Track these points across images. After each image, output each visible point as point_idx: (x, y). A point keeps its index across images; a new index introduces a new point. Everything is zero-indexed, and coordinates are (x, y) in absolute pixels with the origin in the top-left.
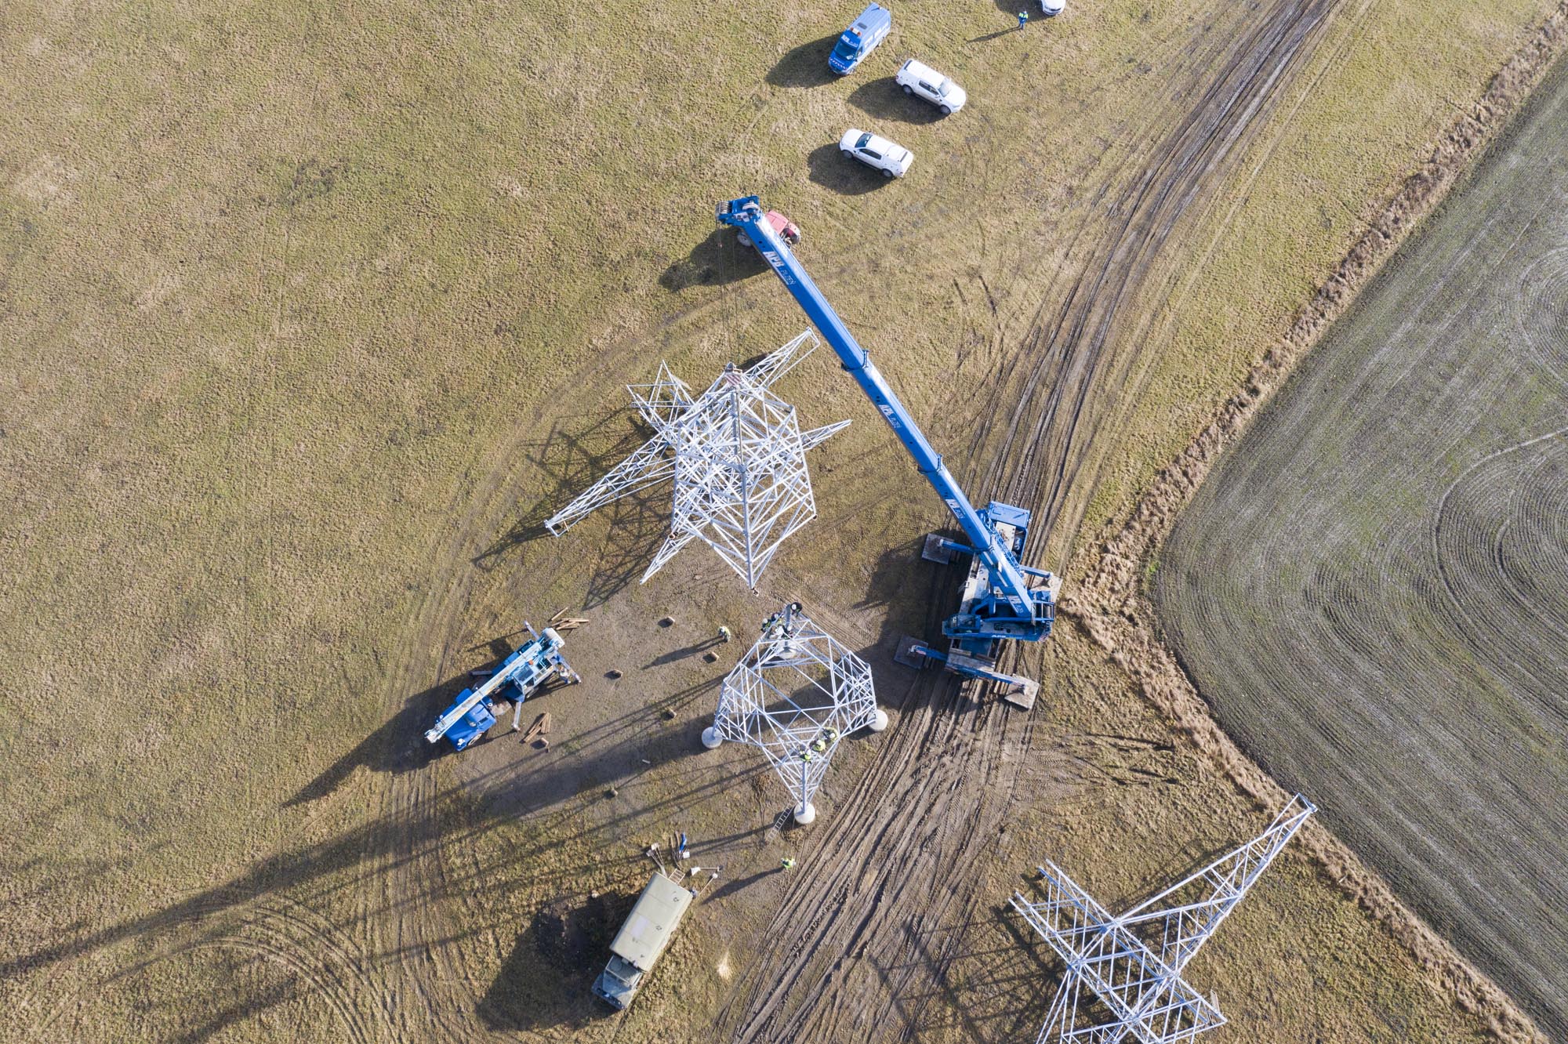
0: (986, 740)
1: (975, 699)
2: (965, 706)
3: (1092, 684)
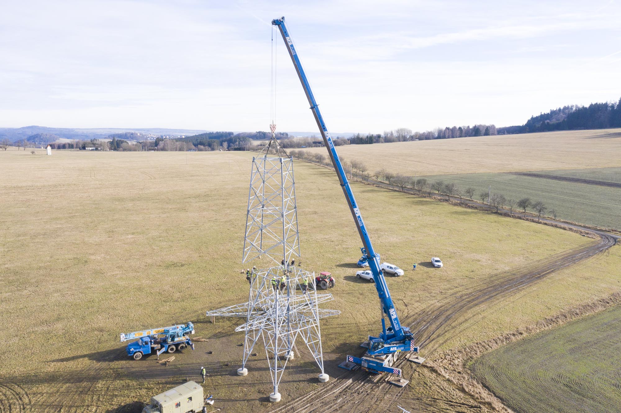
0: (378, 392)
1: (375, 381)
2: (370, 381)
3: (437, 385)
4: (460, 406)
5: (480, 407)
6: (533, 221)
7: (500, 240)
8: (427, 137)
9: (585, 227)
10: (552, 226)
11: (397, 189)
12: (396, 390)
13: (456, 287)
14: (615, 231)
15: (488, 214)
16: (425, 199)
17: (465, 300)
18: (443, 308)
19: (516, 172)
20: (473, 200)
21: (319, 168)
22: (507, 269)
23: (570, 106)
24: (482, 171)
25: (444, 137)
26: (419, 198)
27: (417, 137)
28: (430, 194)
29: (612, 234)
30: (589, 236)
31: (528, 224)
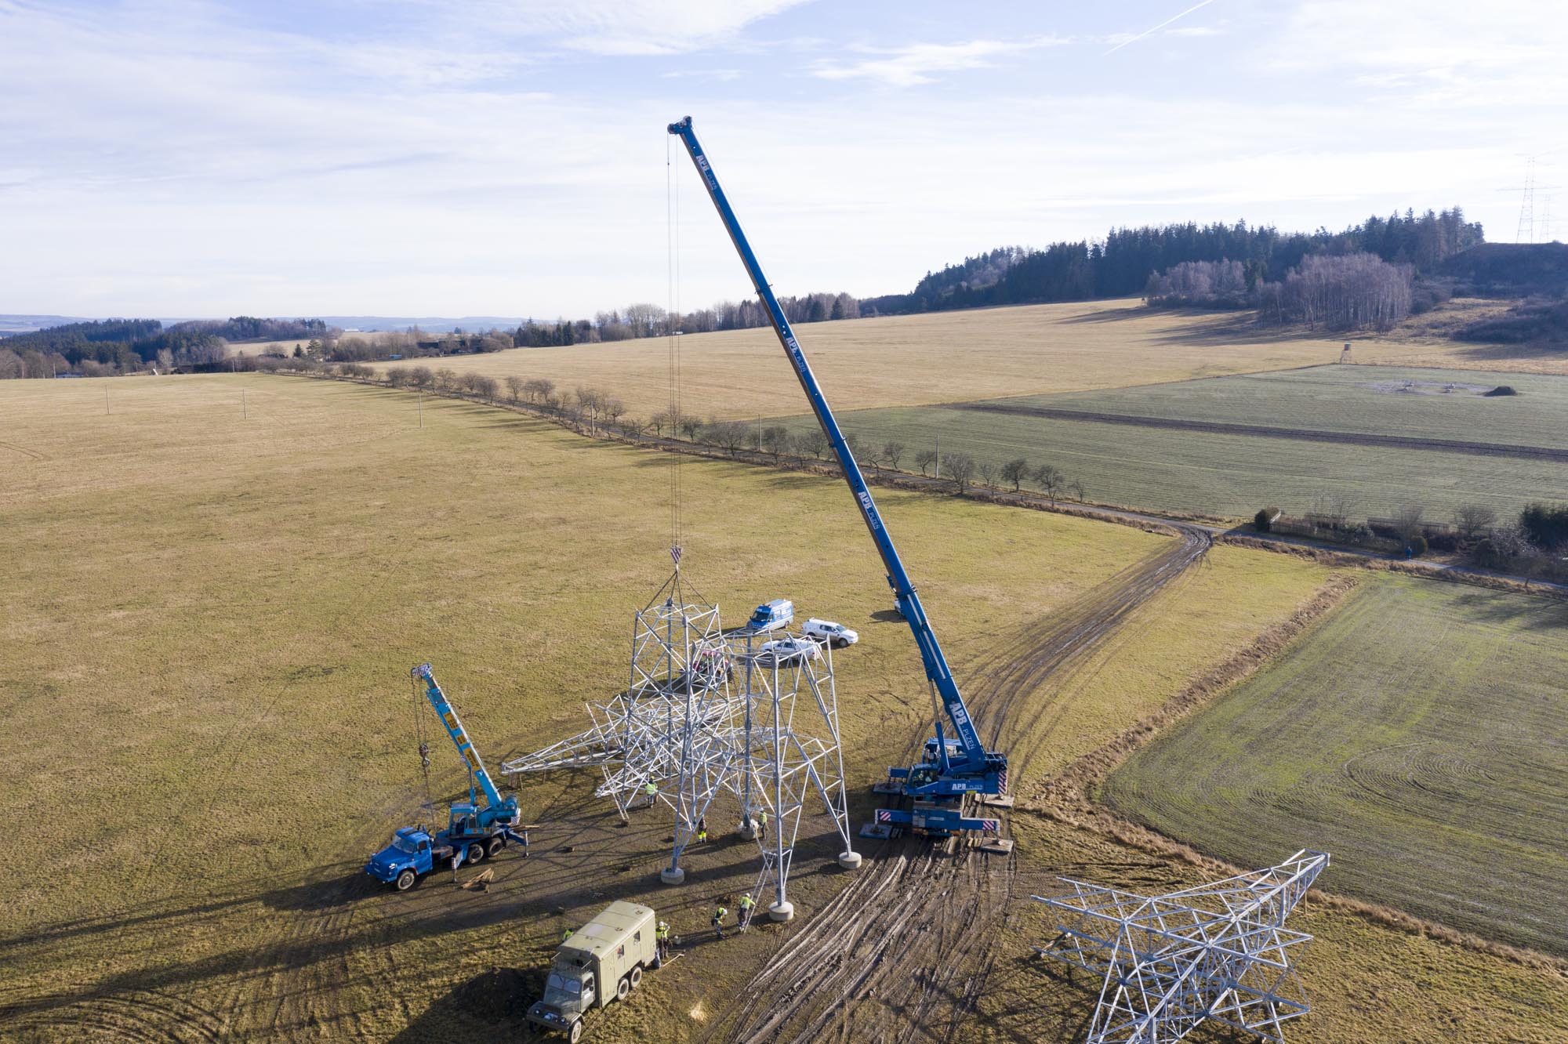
0: (970, 869)
1: (950, 850)
2: (940, 855)
4: (1132, 869)
5: (1166, 865)
6: (1042, 508)
7: (1000, 554)
8: (699, 324)
9: (1142, 513)
10: (1083, 515)
11: (721, 455)
12: (999, 859)
13: (975, 656)
14: (1202, 517)
15: (947, 499)
16: (795, 474)
17: (1008, 681)
18: (977, 698)
19: (954, 403)
20: (901, 470)
21: (493, 412)
22: (1047, 610)
23: (1005, 249)
24: (881, 403)
25: (741, 325)
26: (780, 471)
27: (679, 325)
28: (802, 464)
29: (1197, 525)
30: (1161, 531)
31: (1036, 516)
